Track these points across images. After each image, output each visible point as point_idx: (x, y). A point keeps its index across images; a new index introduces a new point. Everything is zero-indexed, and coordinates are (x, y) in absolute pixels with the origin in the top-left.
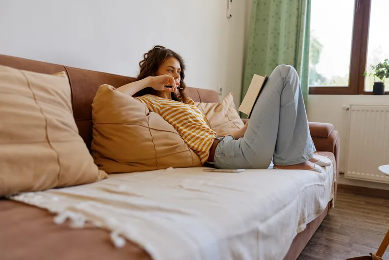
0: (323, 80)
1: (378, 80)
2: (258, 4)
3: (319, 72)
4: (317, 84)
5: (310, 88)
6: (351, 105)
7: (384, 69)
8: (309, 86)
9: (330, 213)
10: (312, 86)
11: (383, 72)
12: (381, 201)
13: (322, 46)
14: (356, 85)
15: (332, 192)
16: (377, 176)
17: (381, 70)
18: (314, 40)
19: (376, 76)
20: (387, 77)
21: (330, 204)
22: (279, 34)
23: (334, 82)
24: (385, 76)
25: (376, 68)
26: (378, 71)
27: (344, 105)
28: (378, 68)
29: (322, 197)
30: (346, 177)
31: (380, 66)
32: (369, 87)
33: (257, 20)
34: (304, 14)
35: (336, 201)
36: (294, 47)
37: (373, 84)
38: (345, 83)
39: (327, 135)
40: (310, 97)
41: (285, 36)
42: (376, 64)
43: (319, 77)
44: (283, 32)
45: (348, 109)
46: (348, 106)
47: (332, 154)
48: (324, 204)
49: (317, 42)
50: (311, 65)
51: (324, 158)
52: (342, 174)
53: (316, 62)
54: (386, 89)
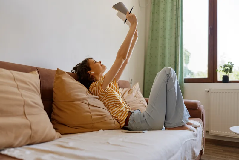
0: (192, 74)
1: (225, 74)
2: (152, 30)
3: (189, 69)
4: (188, 76)
5: (185, 79)
6: (210, 89)
7: (228, 67)
8: (184, 78)
9: (202, 158)
10: (186, 77)
11: (227, 69)
12: (233, 149)
13: (190, 54)
14: (212, 77)
15: (202, 144)
16: (229, 133)
17: (226, 68)
18: (185, 50)
19: (224, 72)
20: (230, 72)
21: (201, 152)
22: (165, 47)
23: (199, 75)
24: (229, 72)
25: (223, 67)
26: (224, 69)
27: (206, 89)
28: (224, 67)
29: (196, 147)
30: (210, 134)
31: (226, 66)
32: (220, 78)
33: (152, 39)
34: (179, 36)
35: (205, 149)
36: (174, 55)
37: (222, 76)
38: (206, 76)
39: (197, 108)
40: (185, 84)
41: (169, 49)
42: (223, 65)
43: (190, 72)
44: (167, 46)
45: (208, 92)
46: (208, 90)
47: (201, 120)
48: (198, 152)
49: (187, 51)
50: (184, 65)
51: (196, 122)
52: (207, 132)
53: (187, 63)
54: (230, 80)
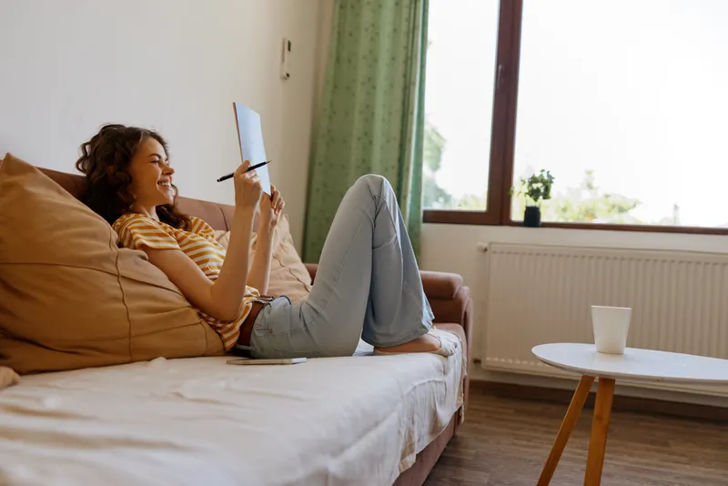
0: (447, 199)
1: (531, 202)
2: (338, 60)
3: (441, 186)
4: (437, 206)
5: (426, 212)
6: (490, 244)
7: (539, 185)
8: (423, 208)
9: (458, 433)
10: (429, 208)
11: (538, 190)
12: (538, 408)
13: (444, 140)
14: (497, 210)
15: (459, 395)
16: (532, 363)
17: (535, 186)
18: (434, 130)
19: (528, 196)
20: (544, 198)
21: (457, 416)
22: (373, 114)
23: (466, 203)
24: (541, 197)
25: (527, 184)
26: (530, 188)
27: (480, 243)
28: (531, 183)
29: (442, 403)
30: (485, 368)
31: (534, 180)
32: (517, 214)
33: (336, 87)
34: (414, 84)
35: (469, 410)
36: (398, 138)
37: (525, 209)
38: (482, 206)
39: (452, 295)
40: (426, 227)
41: (384, 120)
42: (527, 177)
43: (440, 193)
44: (380, 111)
45: (486, 250)
46: (485, 245)
47: (461, 328)
48: (445, 416)
49: (438, 134)
50: (426, 170)
52: (477, 362)
53: (436, 167)
54: (544, 219)
